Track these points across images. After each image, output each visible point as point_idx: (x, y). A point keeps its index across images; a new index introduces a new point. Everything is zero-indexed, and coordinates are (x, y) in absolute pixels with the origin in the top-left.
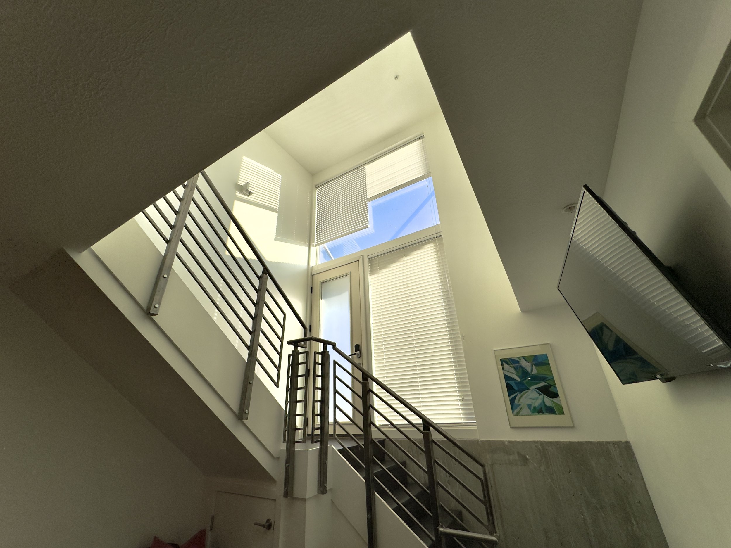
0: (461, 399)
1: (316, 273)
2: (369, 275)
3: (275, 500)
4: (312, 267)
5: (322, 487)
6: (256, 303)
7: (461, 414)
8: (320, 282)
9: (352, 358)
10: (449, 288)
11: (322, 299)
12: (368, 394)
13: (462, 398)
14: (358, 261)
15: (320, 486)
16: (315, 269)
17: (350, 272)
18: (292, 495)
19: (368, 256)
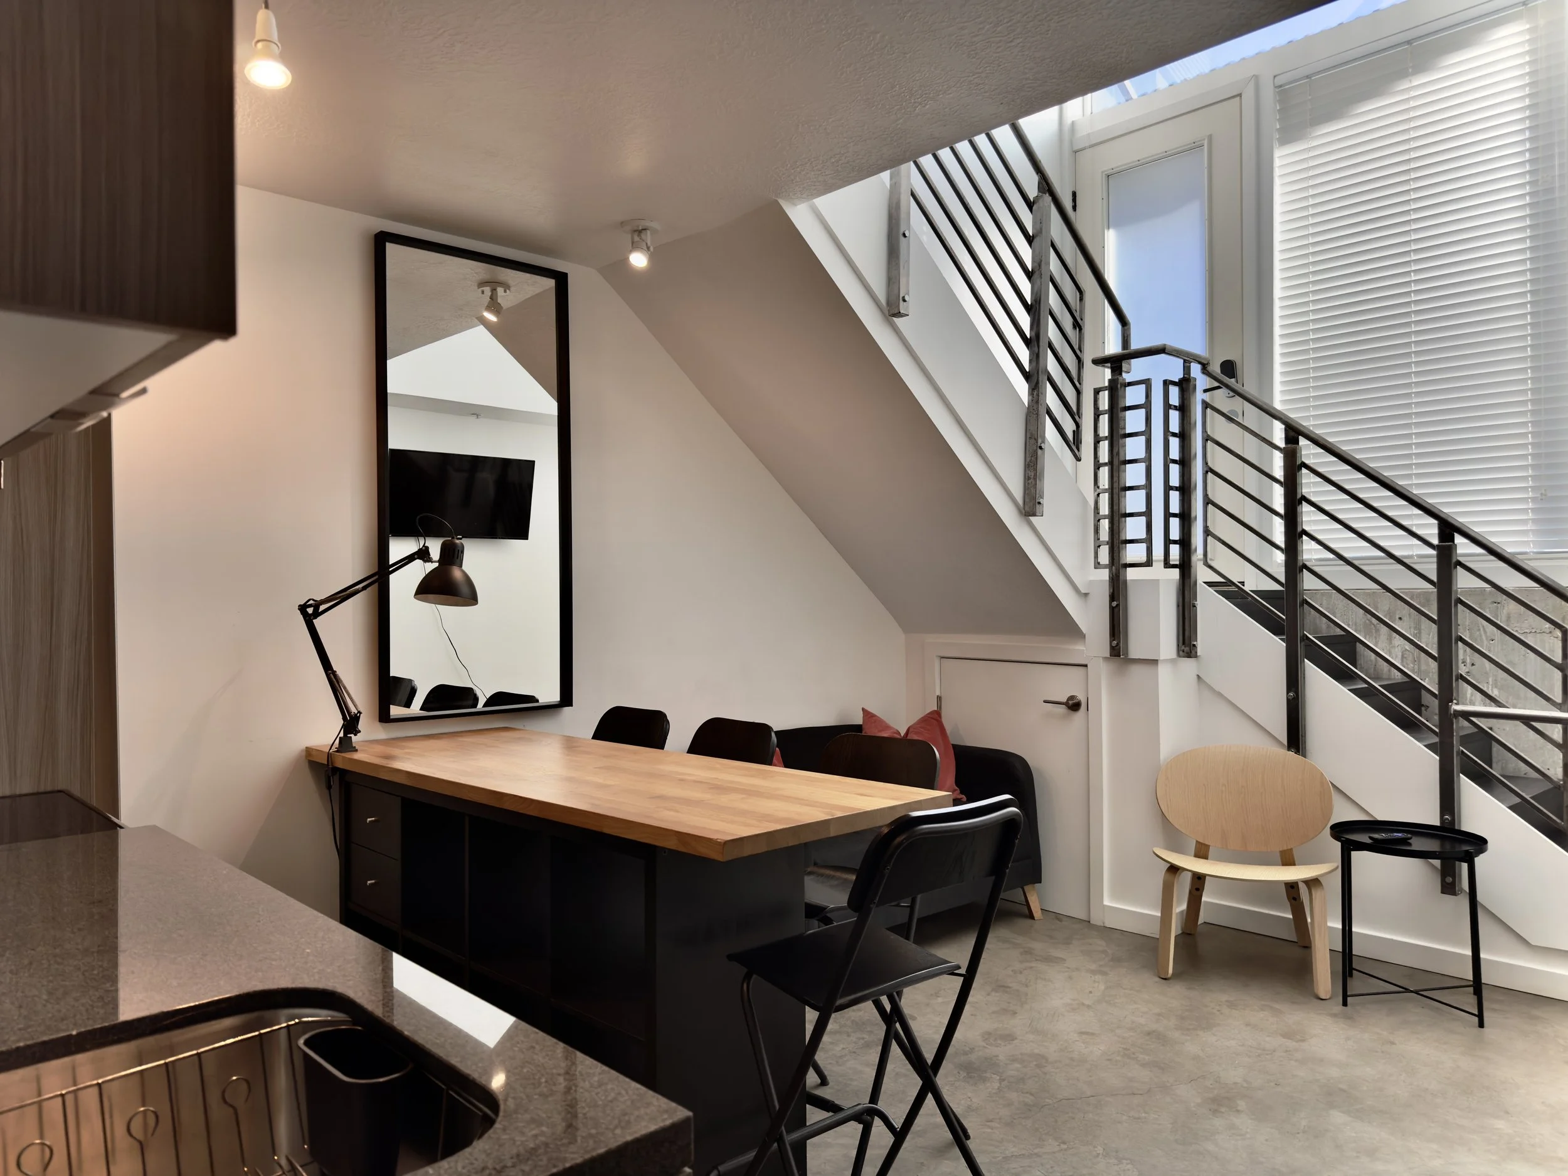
0: (1538, 495)
1: (1087, 145)
2: (1276, 144)
3: (1086, 666)
4: (1073, 122)
5: (1187, 644)
6: (1030, 270)
7: (1531, 533)
8: (1102, 172)
9: (1212, 398)
10: (1557, 179)
11: (1109, 228)
12: (1298, 472)
13: (1542, 494)
14: (1240, 95)
15: (1184, 643)
16: (1083, 131)
17: (1210, 137)
18: (1126, 653)
19: (1275, 77)
